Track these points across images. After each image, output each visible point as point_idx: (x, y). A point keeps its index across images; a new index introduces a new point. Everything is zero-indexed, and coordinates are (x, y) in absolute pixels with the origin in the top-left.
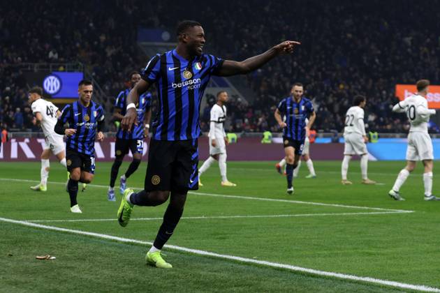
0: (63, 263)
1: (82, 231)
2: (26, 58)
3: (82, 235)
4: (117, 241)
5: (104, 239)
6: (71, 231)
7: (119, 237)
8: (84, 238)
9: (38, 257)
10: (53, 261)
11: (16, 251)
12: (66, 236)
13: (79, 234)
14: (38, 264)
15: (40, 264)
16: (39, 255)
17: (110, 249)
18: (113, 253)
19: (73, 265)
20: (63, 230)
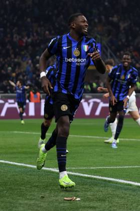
0: (87, 204)
1: (102, 176)
2: (53, 32)
3: (102, 180)
4: (131, 185)
5: (120, 183)
6: (93, 176)
7: (133, 181)
8: (103, 182)
9: (66, 199)
10: (78, 202)
11: (47, 194)
12: (89, 181)
13: (99, 180)
14: (66, 205)
15: (67, 204)
16: (66, 197)
17: (126, 192)
18: (128, 195)
19: (95, 206)
20: (86, 175)
